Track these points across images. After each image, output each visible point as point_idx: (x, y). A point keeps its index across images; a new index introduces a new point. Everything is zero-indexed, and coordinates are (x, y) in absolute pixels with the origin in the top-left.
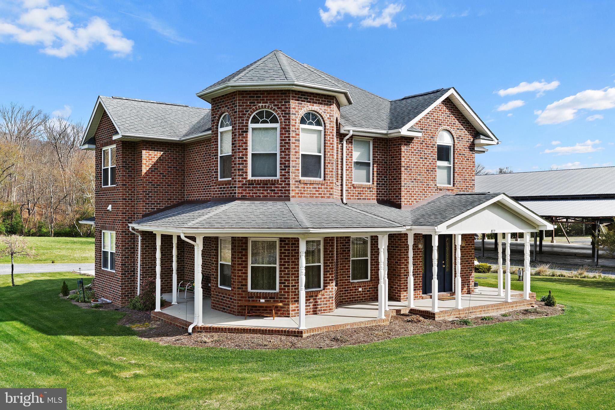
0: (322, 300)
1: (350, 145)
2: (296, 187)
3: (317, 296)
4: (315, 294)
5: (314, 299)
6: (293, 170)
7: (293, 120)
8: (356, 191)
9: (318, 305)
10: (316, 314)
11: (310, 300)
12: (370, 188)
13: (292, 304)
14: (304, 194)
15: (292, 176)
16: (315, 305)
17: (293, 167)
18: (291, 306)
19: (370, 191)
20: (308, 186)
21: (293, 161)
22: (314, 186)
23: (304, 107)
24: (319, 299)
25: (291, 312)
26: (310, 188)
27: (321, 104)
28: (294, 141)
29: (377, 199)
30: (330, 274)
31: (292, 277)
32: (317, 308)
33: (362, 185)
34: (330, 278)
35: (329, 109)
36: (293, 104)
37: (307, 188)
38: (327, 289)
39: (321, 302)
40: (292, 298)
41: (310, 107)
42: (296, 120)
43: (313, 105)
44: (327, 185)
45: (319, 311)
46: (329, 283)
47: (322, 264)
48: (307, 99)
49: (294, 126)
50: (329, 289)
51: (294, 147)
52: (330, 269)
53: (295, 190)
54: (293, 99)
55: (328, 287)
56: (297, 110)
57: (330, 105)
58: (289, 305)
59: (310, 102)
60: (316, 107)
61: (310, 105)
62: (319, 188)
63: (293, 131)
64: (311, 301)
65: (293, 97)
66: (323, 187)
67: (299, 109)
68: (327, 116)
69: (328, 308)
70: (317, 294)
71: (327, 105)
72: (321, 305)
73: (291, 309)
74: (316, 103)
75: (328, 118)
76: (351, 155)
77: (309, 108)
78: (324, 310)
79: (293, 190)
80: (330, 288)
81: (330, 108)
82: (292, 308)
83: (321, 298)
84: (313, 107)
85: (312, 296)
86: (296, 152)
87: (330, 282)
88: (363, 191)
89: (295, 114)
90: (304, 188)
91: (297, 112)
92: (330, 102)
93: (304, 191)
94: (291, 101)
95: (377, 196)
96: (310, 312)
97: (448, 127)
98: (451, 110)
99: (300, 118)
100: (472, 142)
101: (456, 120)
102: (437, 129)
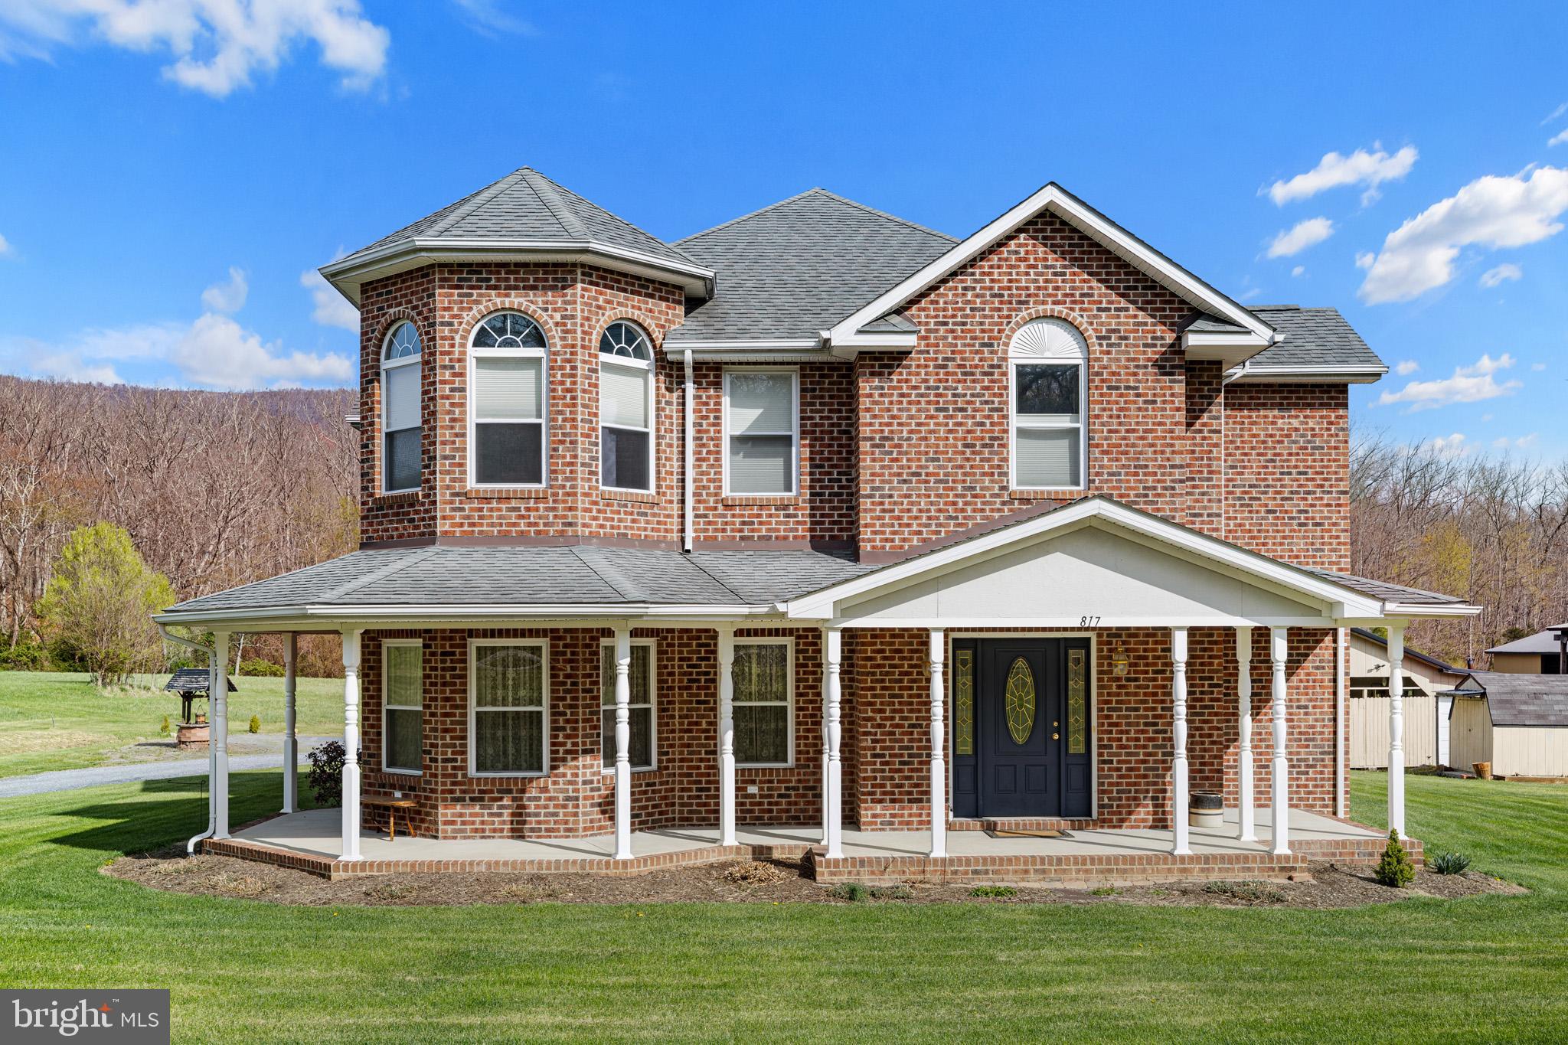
0: (542, 802)
1: (712, 392)
2: (454, 510)
3: (523, 791)
4: (516, 784)
5: (514, 799)
6: (444, 465)
7: (443, 338)
8: (733, 516)
9: (529, 815)
10: (522, 837)
11: (501, 799)
12: (786, 507)
13: (446, 807)
14: (482, 525)
15: (443, 480)
16: (520, 815)
17: (445, 458)
18: (441, 810)
19: (788, 516)
20: (494, 504)
21: (443, 443)
22: (513, 504)
23: (477, 302)
24: (529, 799)
25: (441, 827)
26: (500, 510)
27: (534, 288)
28: (447, 392)
29: (812, 537)
30: (568, 737)
31: (443, 738)
32: (524, 822)
33: (754, 499)
34: (569, 746)
35: (560, 300)
36: (442, 297)
37: (491, 510)
38: (556, 776)
39: (537, 807)
40: (443, 792)
41: (498, 300)
42: (453, 339)
43: (507, 296)
44: (555, 501)
45: (532, 830)
46: (564, 760)
47: (545, 709)
48: (489, 280)
49: (448, 353)
50: (564, 775)
51: (448, 407)
52: (567, 721)
53: (452, 518)
54: (441, 287)
55: (561, 770)
56: (456, 312)
57: (564, 288)
58: (436, 807)
59: (495, 288)
60: (516, 300)
61: (499, 295)
62: (528, 509)
63: (444, 367)
64: (505, 802)
65: (441, 280)
66: (541, 506)
67: (461, 309)
68: (552, 317)
69: (562, 827)
70: (524, 784)
71: (553, 288)
72: (537, 815)
73: (440, 819)
74: (516, 288)
75: (557, 324)
76: (717, 418)
77: (495, 304)
78: (548, 830)
79: (444, 518)
80: (569, 772)
81: (565, 295)
82: (445, 815)
83: (538, 799)
84: (507, 300)
85: (510, 791)
86: (453, 420)
87: (569, 757)
88: (759, 516)
89: (450, 324)
90: (481, 510)
91: (454, 316)
92: (565, 280)
93: (480, 517)
94: (437, 291)
95: (811, 530)
96: (502, 830)
97: (1058, 308)
98: (1072, 252)
99: (469, 332)
100: (1172, 345)
101: (1094, 284)
102: (1009, 317)
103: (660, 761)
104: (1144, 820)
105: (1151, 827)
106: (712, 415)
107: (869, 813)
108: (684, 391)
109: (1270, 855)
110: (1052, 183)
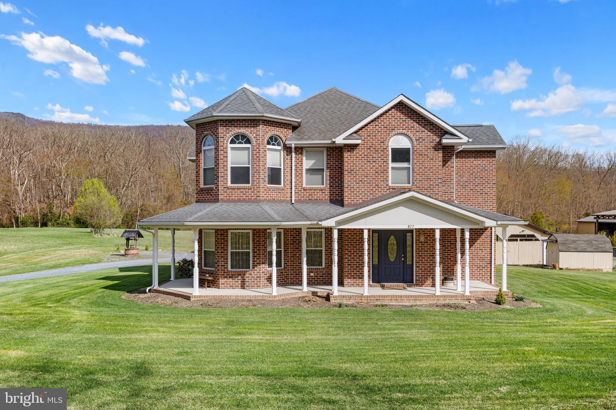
0: (250, 278)
1: (300, 156)
2: (224, 192)
3: (244, 275)
4: (242, 273)
5: (242, 277)
6: (221, 179)
7: (221, 142)
8: (306, 193)
9: (246, 282)
10: (244, 288)
11: (238, 277)
12: (322, 190)
13: (222, 279)
14: (232, 197)
15: (221, 183)
16: (244, 282)
17: (222, 177)
18: (220, 280)
19: (323, 193)
20: (236, 191)
21: (221, 172)
22: (242, 190)
23: (231, 131)
24: (246, 277)
25: (220, 285)
26: (238, 192)
27: (247, 127)
28: (222, 158)
29: (330, 199)
30: (258, 259)
31: (221, 259)
32: (245, 284)
33: (313, 188)
34: (258, 262)
35: (255, 130)
36: (221, 130)
37: (235, 192)
38: (254, 270)
39: (248, 279)
40: (221, 275)
41: (237, 130)
42: (224, 142)
43: (240, 129)
44: (254, 190)
45: (247, 286)
46: (256, 266)
47: (251, 251)
48: (234, 124)
49: (222, 146)
50: (257, 270)
51: (222, 162)
52: (257, 254)
53: (224, 194)
54: (221, 127)
55: (256, 269)
56: (225, 134)
57: (256, 127)
58: (219, 279)
59: (236, 127)
60: (243, 130)
61: (237, 129)
62: (246, 192)
63: (221, 150)
64: (239, 278)
65: (220, 124)
66: (250, 191)
67: (226, 133)
68: (253, 135)
69: (256, 285)
70: (245, 273)
71: (253, 127)
72: (249, 282)
73: (220, 283)
74: (242, 127)
75: (254, 137)
76: (301, 163)
77: (236, 132)
78: (251, 286)
79: (221, 194)
80: (258, 269)
81: (257, 129)
82: (222, 282)
83: (249, 277)
84: (240, 130)
85: (240, 275)
86: (224, 166)
87: (258, 265)
88: (314, 193)
89: (223, 137)
90: (232, 192)
91: (224, 135)
92: (257, 124)
93: (232, 194)
94: (219, 128)
95: (330, 197)
96: (238, 286)
97: (404, 131)
98: (408, 114)
99: (228, 140)
100: (438, 142)
101: (415, 124)
102: (389, 134)
103: (284, 266)
104: (429, 284)
105: (431, 286)
106: (300, 163)
107: (347, 282)
108: (292, 155)
109: (464, 295)
110: (402, 94)
